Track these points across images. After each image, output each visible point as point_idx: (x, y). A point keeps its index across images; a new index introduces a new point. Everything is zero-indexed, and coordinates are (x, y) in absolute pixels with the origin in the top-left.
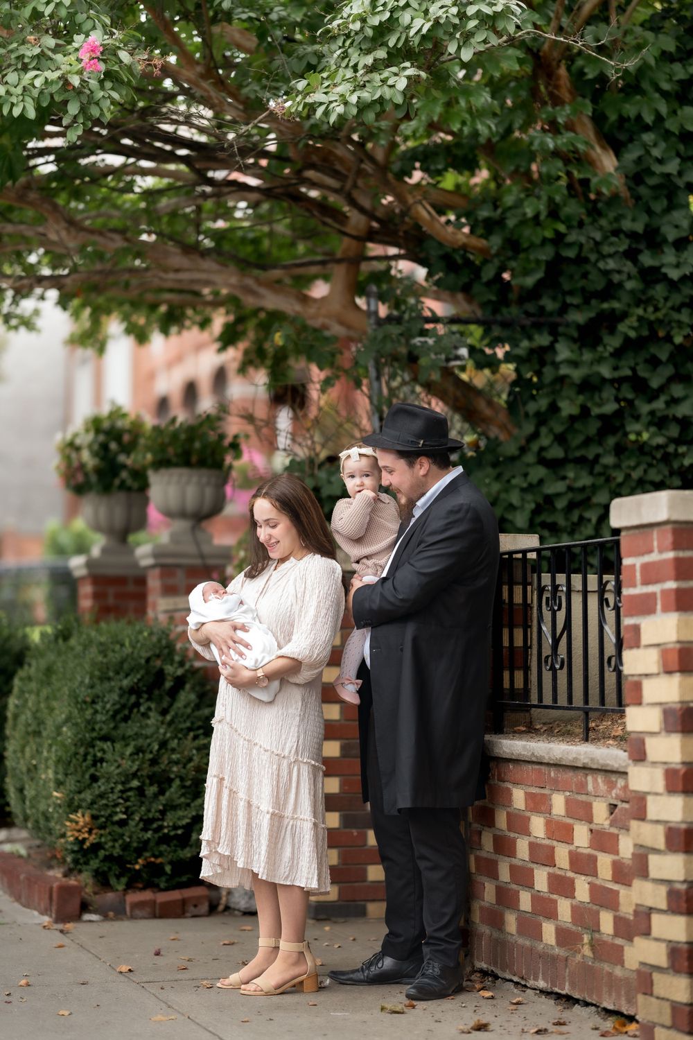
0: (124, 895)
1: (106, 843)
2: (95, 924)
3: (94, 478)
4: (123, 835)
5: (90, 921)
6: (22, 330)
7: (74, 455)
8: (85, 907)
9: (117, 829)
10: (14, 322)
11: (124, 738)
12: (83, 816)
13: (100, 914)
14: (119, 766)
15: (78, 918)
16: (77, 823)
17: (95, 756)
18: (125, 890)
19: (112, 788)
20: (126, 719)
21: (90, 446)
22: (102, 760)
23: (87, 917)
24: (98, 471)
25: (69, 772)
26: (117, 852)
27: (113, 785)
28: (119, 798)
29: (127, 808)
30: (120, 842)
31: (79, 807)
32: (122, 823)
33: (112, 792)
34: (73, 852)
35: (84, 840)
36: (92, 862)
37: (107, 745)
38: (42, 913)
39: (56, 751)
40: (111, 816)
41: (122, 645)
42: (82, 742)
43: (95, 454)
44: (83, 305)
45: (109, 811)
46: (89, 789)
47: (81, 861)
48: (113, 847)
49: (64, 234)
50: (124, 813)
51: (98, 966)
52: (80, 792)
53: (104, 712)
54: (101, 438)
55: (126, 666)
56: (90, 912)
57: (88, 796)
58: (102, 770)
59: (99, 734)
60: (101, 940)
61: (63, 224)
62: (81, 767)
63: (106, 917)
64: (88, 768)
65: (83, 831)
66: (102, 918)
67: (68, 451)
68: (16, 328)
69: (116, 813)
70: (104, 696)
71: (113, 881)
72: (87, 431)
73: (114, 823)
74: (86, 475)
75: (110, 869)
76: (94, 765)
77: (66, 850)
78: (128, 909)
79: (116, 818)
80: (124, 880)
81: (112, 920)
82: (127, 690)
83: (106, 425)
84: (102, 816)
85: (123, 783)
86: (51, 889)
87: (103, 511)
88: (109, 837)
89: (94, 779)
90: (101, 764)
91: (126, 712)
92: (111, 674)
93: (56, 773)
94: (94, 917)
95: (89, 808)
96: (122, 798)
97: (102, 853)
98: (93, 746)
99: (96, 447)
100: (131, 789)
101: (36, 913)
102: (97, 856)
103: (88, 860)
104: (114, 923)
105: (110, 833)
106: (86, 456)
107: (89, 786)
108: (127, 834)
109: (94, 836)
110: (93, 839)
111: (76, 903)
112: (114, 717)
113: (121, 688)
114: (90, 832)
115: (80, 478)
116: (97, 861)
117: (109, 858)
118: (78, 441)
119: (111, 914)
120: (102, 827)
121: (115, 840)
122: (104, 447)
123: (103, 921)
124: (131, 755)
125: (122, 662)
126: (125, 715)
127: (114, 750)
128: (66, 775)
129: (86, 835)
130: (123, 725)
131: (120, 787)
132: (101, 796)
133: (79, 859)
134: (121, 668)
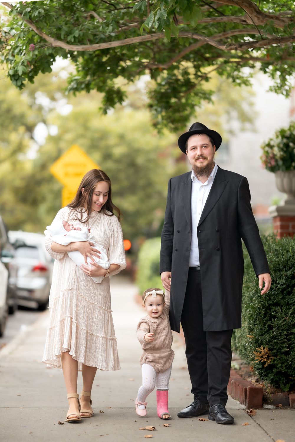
0: (289, 394)
1: (277, 364)
2: (270, 411)
3: (280, 163)
4: (288, 360)
5: (268, 409)
6: (243, 86)
7: (270, 150)
8: (265, 401)
9: (284, 357)
10: (238, 81)
11: (288, 304)
12: (264, 349)
13: (274, 405)
14: (284, 321)
15: (261, 407)
16: (261, 352)
17: (271, 314)
18: (289, 391)
19: (280, 333)
20: (289, 293)
21: (278, 146)
22: (275, 317)
23: (267, 406)
24: (283, 159)
25: (256, 323)
26: (283, 370)
27: (281, 331)
28: (284, 339)
29: (290, 345)
30: (285, 364)
31: (262, 343)
32: (287, 353)
33: (280, 335)
34: (259, 369)
35: (264, 363)
36: (269, 375)
37: (278, 309)
38: (241, 403)
39: (250, 311)
40: (279, 349)
41: (288, 251)
42: (264, 306)
43: (281, 149)
44: (276, 70)
45: (279, 346)
46: (267, 334)
47: (264, 374)
48: (282, 367)
49: (256, 19)
50: (288, 348)
51: (265, 439)
52: (262, 335)
53: (277, 289)
54: (285, 140)
55: (290, 263)
56: (268, 404)
57: (267, 337)
58: (275, 322)
59: (273, 302)
60: (272, 421)
61: (255, 14)
62: (263, 321)
63: (277, 407)
64: (267, 321)
65: (264, 357)
66: (275, 407)
67: (267, 149)
68: (239, 85)
69: (283, 347)
70: (277, 281)
71: (282, 386)
72: (277, 137)
73: (282, 353)
74: (276, 161)
75: (280, 379)
76: (271, 320)
77: (255, 367)
78: (290, 403)
79: (283, 350)
80: (288, 386)
81: (281, 408)
82: (290, 277)
83: (288, 133)
84: (275, 349)
85: (287, 330)
86: (246, 389)
87: (286, 180)
88: (279, 361)
89: (270, 327)
90: (274, 319)
91: (290, 289)
92: (281, 268)
93: (250, 324)
94: (270, 407)
95: (267, 344)
96: (286, 338)
97: (275, 370)
98: (270, 309)
99: (282, 146)
100: (291, 334)
101: (238, 403)
102: (272, 372)
103: (268, 374)
104: (281, 410)
105: (279, 359)
106: (276, 150)
107: (267, 332)
108: (290, 360)
109: (270, 360)
110: (269, 362)
111: (260, 398)
112: (282, 292)
113: (286, 276)
114: (268, 358)
115: (273, 163)
116: (273, 374)
117: (279, 373)
118: (272, 143)
119: (281, 405)
120: (274, 355)
121: (283, 363)
122: (287, 145)
123: (276, 409)
124: (291, 314)
125: (287, 261)
126: (289, 291)
127: (282, 311)
128: (255, 325)
129: (266, 360)
130: (287, 297)
131: (285, 332)
132: (274, 337)
133: (262, 373)
134: (287, 264)
